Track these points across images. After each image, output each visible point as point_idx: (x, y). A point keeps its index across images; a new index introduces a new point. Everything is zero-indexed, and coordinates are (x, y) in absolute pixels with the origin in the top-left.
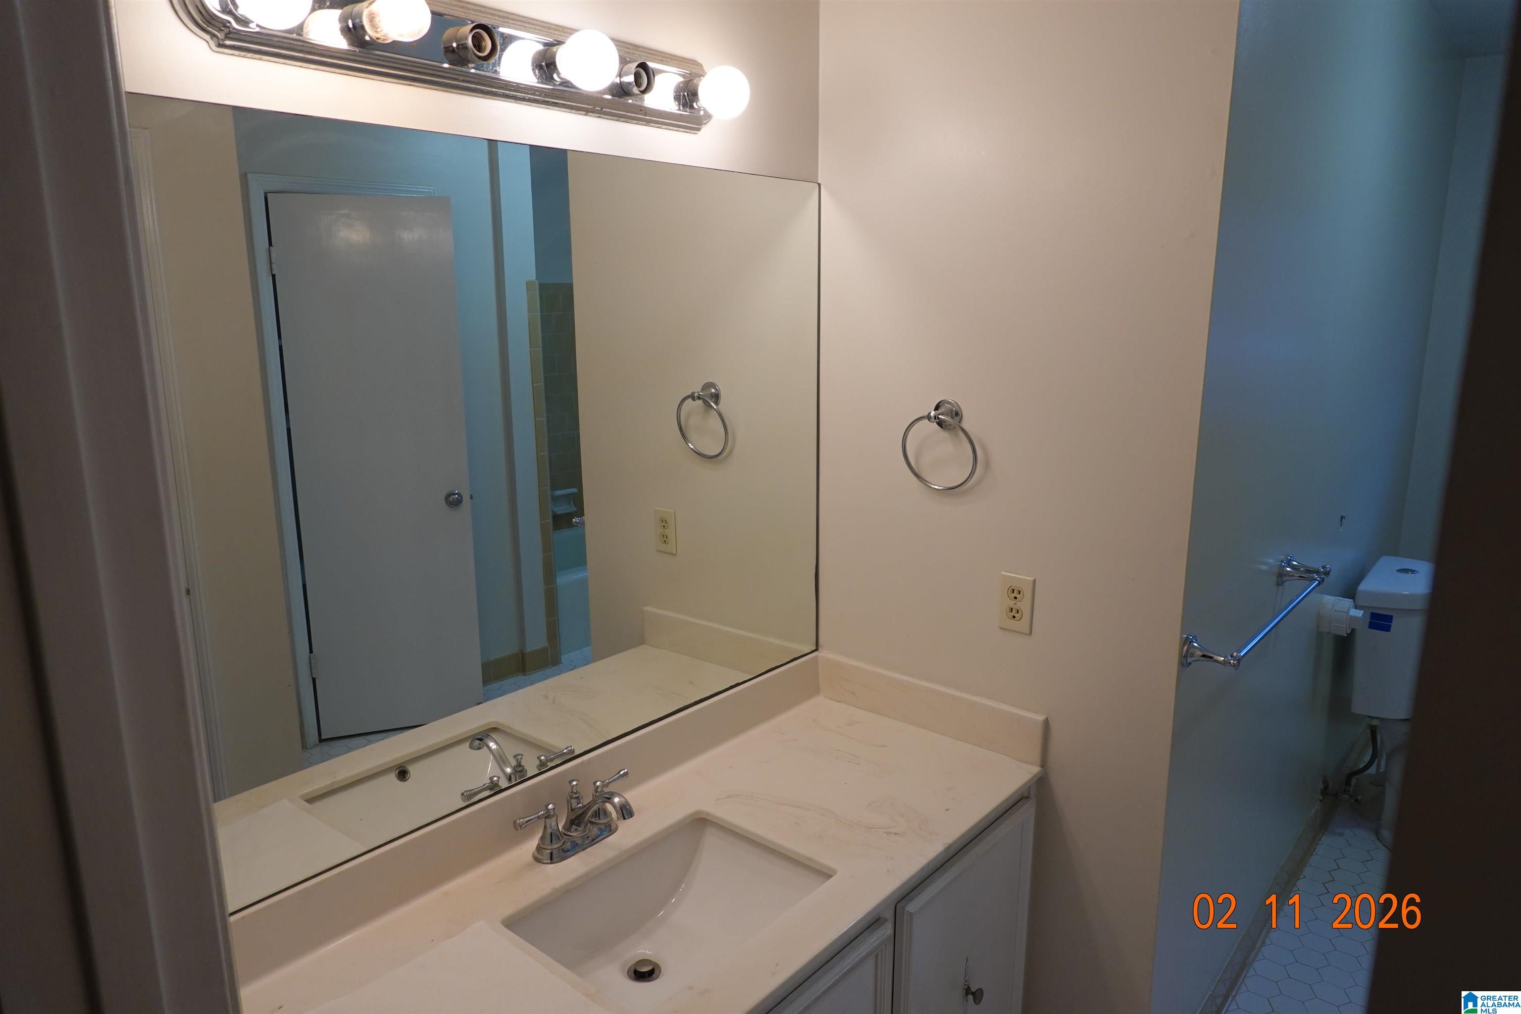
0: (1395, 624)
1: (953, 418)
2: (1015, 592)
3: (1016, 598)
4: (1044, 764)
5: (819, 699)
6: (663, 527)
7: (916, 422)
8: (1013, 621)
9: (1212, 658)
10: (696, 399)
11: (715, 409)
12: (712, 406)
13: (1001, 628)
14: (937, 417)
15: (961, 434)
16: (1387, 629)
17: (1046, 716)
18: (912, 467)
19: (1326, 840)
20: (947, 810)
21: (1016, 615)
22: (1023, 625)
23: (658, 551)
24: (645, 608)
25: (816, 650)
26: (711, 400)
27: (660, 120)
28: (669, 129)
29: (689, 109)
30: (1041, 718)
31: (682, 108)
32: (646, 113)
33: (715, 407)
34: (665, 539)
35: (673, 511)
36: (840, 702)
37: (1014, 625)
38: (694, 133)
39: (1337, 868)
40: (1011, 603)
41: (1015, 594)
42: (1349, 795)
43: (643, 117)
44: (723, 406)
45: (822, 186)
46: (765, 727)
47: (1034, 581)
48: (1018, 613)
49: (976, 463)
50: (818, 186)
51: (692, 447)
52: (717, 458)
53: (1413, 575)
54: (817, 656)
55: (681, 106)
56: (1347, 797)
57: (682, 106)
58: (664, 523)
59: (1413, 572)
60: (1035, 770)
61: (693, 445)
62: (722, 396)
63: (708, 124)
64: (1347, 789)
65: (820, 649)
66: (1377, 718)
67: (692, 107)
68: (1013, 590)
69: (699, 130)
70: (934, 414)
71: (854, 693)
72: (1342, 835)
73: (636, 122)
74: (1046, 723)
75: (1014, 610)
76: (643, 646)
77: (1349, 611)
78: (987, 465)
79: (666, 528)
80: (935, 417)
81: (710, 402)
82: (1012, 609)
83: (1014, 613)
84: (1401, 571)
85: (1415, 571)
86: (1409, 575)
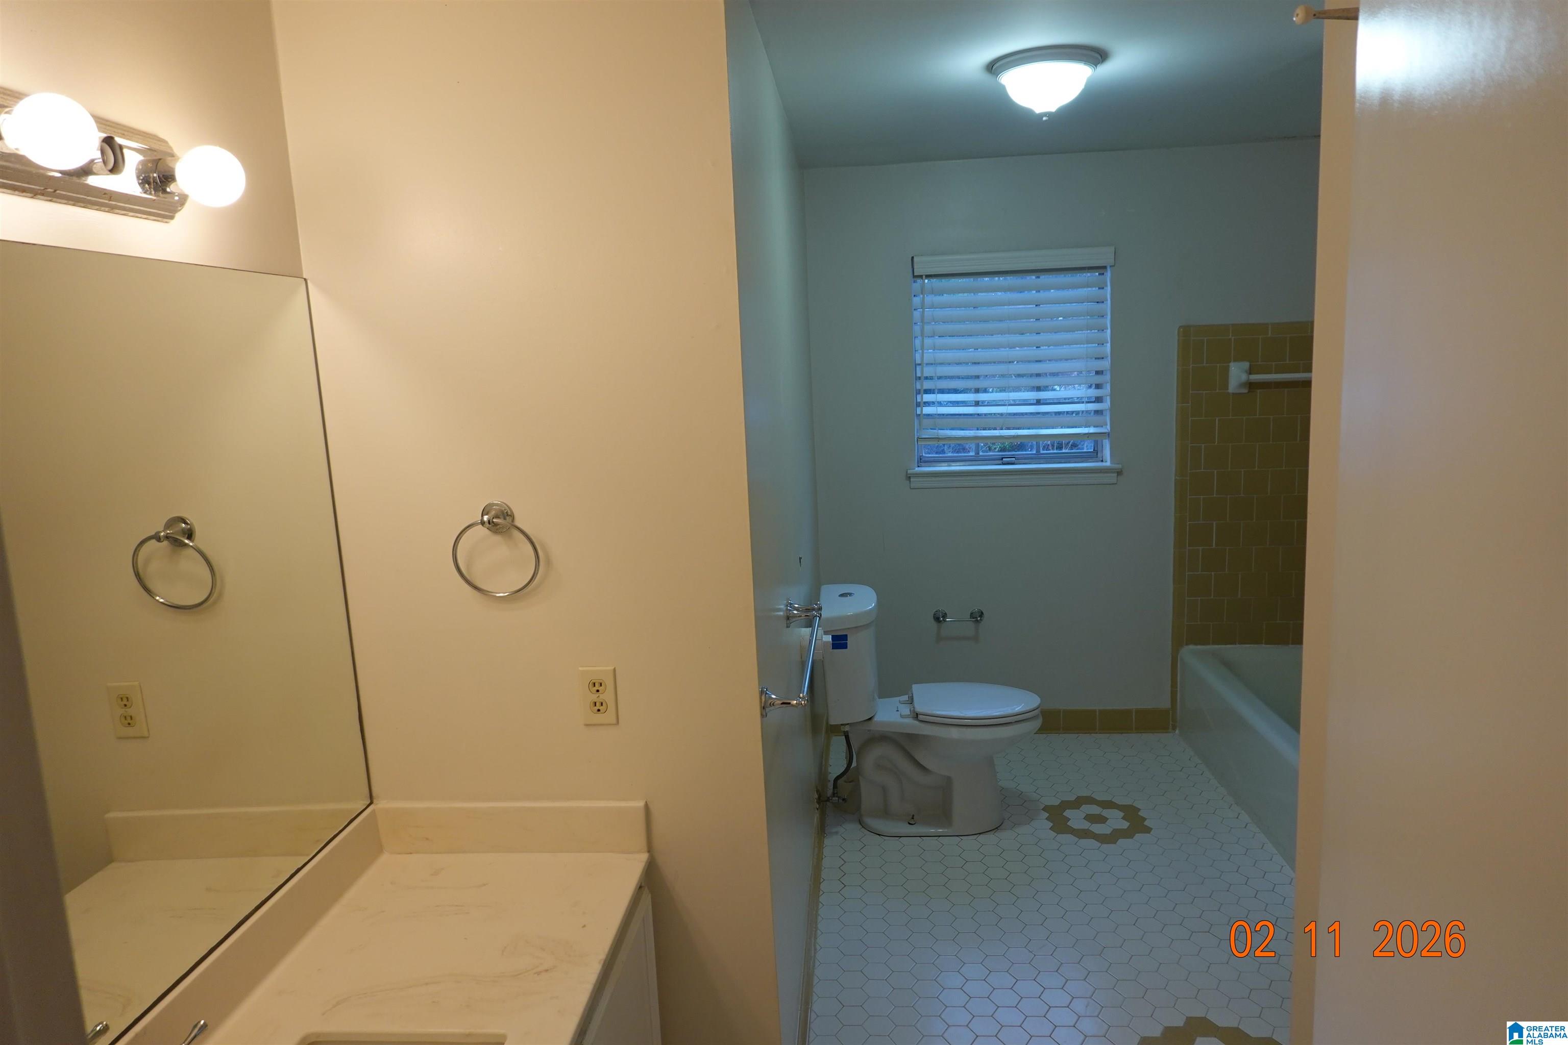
0: (850, 642)
1: (505, 519)
2: (596, 686)
3: (598, 691)
4: (650, 849)
5: (385, 858)
6: (123, 707)
7: (468, 529)
8: (599, 715)
9: (790, 703)
10: (162, 540)
11: (191, 546)
12: (186, 545)
13: (587, 725)
14: (491, 521)
15: (516, 533)
16: (845, 646)
17: (645, 801)
18: (466, 578)
19: (827, 841)
20: (584, 926)
21: (601, 708)
22: (609, 717)
23: (120, 738)
24: (107, 816)
25: (371, 803)
26: (184, 537)
27: (127, 205)
28: (137, 217)
29: (162, 193)
30: (641, 804)
31: (153, 192)
32: (111, 198)
33: (191, 544)
34: (129, 721)
35: (137, 683)
36: (411, 853)
37: (599, 718)
38: (166, 222)
39: (843, 863)
40: (594, 697)
41: (597, 687)
42: (837, 797)
43: (107, 201)
44: (199, 540)
45: (309, 282)
46: (335, 910)
47: (615, 670)
48: (602, 705)
49: (538, 563)
50: (304, 282)
51: (162, 600)
52: (201, 607)
53: (850, 597)
54: (374, 810)
55: (152, 190)
56: (837, 798)
57: (154, 189)
58: (125, 701)
59: (850, 594)
60: (644, 857)
61: (162, 598)
62: (196, 530)
63: (181, 211)
64: (836, 792)
65: (375, 801)
66: (848, 724)
67: (164, 191)
68: (594, 684)
69: (172, 218)
70: (487, 518)
71: (427, 839)
72: (837, 833)
73: (98, 207)
74: (647, 807)
75: (597, 704)
76: (113, 865)
77: (822, 637)
78: (549, 562)
79: (128, 706)
80: (489, 521)
81: (182, 539)
82: (595, 703)
83: (598, 707)
84: (842, 595)
85: (852, 594)
86: (849, 597)
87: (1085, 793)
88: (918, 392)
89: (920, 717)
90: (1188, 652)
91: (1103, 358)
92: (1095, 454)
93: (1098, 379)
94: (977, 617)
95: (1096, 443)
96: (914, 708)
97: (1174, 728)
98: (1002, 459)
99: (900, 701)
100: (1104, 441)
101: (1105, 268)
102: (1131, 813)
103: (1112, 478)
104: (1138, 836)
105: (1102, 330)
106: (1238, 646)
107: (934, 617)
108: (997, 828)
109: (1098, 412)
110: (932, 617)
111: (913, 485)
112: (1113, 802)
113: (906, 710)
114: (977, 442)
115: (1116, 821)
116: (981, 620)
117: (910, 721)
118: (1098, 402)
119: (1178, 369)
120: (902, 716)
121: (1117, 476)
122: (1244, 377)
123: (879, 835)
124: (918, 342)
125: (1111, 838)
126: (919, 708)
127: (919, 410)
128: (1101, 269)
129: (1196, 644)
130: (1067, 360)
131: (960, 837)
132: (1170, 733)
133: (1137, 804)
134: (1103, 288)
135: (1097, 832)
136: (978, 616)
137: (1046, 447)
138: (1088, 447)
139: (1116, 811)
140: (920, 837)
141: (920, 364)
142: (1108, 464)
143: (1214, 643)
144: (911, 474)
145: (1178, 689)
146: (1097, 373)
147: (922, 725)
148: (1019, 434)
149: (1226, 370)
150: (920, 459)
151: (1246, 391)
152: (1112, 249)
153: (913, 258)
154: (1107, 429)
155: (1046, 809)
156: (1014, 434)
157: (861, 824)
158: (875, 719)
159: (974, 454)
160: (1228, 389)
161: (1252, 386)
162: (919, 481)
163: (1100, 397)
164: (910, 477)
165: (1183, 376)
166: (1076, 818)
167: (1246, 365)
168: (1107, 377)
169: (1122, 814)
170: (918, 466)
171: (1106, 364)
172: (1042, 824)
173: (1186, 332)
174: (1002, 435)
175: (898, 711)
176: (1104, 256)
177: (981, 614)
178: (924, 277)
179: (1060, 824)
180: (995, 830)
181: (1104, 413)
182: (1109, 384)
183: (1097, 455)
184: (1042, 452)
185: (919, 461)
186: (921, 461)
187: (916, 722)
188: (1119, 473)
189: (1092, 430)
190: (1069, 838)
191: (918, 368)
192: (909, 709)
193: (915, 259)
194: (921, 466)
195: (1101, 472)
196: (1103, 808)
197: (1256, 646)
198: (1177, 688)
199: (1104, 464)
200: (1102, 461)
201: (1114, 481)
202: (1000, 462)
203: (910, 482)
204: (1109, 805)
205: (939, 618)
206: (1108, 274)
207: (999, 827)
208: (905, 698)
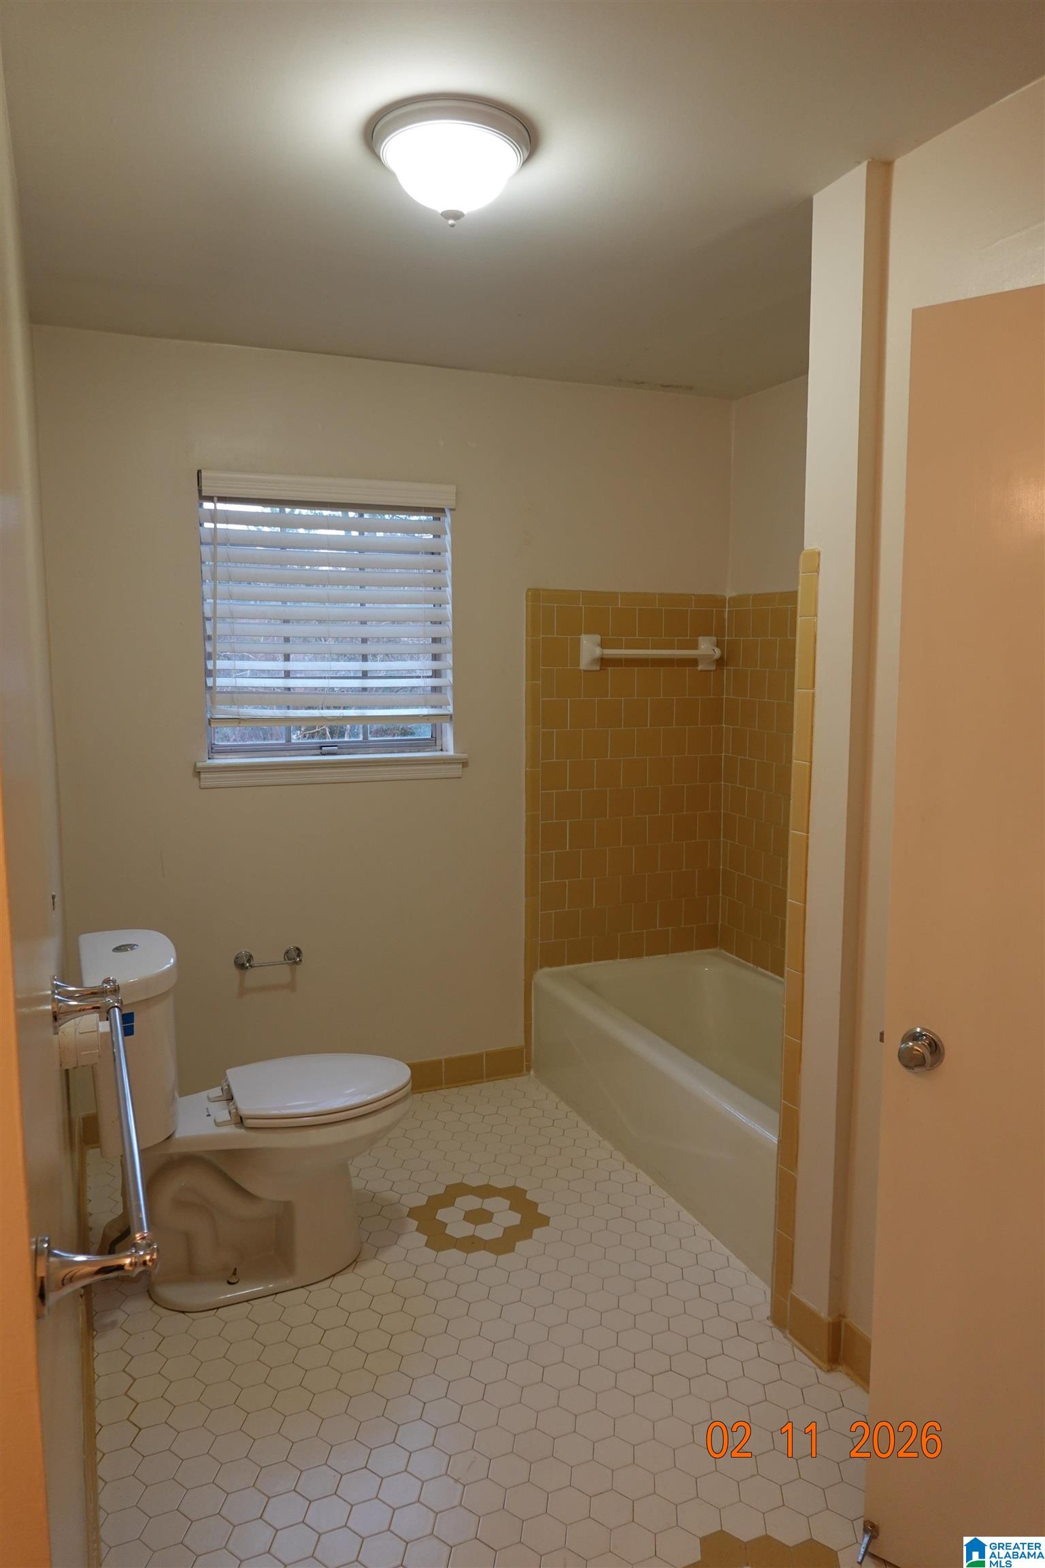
0: (137, 1023)
19: (99, 1345)
39: (131, 1382)
53: (132, 952)
59: (132, 947)
72: (113, 1324)
77: (98, 1027)
84: (118, 949)
85: (135, 945)
86: (130, 953)
87: (454, 1179)
88: (207, 655)
89: (249, 1122)
90: (545, 977)
91: (440, 623)
92: (434, 741)
93: (437, 648)
94: (294, 956)
95: (434, 727)
96: (236, 1109)
97: (528, 1069)
98: (321, 749)
99: (208, 1098)
100: (443, 724)
101: (442, 510)
102: (516, 1197)
103: (456, 770)
104: (537, 1232)
105: (439, 587)
106: (593, 963)
107: (235, 962)
108: (355, 1260)
109: (435, 689)
110: (233, 962)
111: (203, 784)
112: (490, 1185)
113: (224, 1115)
114: (288, 724)
115: (505, 1216)
116: (301, 960)
117: (231, 1130)
118: (435, 677)
119: (527, 640)
120: (217, 1124)
121: (463, 767)
122: (598, 652)
123: (183, 1312)
124: (207, 588)
125: (503, 1245)
126: (246, 1106)
127: (210, 682)
128: (437, 512)
129: (551, 966)
130: (393, 622)
131: (307, 1288)
132: (524, 1075)
133: (521, 1184)
134: (439, 537)
135: (486, 1237)
136: (296, 957)
137: (377, 733)
138: (425, 732)
139: (498, 1199)
140: (247, 1301)
141: (209, 619)
142: (450, 752)
143: (569, 963)
144: (201, 768)
145: (533, 1022)
146: (435, 640)
147: (253, 1134)
148: (345, 715)
149: (577, 643)
150: (212, 749)
151: (598, 668)
152: (453, 488)
153: (199, 472)
154: (450, 710)
155: (413, 1213)
156: (338, 715)
157: (151, 1297)
158: (177, 1135)
159: (284, 742)
160: (579, 666)
161: (604, 662)
162: (213, 778)
163: (438, 670)
164: (199, 772)
165: (533, 648)
166: (453, 1220)
167: (598, 638)
168: (449, 645)
169: (507, 1203)
170: (209, 758)
171: (447, 630)
172: (414, 1239)
173: (535, 596)
174: (324, 715)
175: (209, 1115)
176: (443, 495)
177: (299, 952)
178: (216, 499)
179: (438, 1239)
180: (353, 1266)
181: (443, 689)
182: (451, 655)
183: (436, 742)
184: (370, 739)
185: (210, 752)
186: (213, 751)
187: (243, 1131)
188: (465, 764)
189: (425, 711)
190: (453, 1256)
191: (208, 625)
192: (227, 1111)
193: (204, 474)
194: (213, 758)
195: (444, 763)
196: (483, 1197)
197: (611, 961)
198: (531, 1020)
199: (444, 753)
200: (442, 750)
201: (460, 774)
202: (318, 752)
203: (200, 779)
204: (487, 1191)
205: (243, 964)
206: (447, 520)
207: (357, 1257)
208: (216, 1092)
